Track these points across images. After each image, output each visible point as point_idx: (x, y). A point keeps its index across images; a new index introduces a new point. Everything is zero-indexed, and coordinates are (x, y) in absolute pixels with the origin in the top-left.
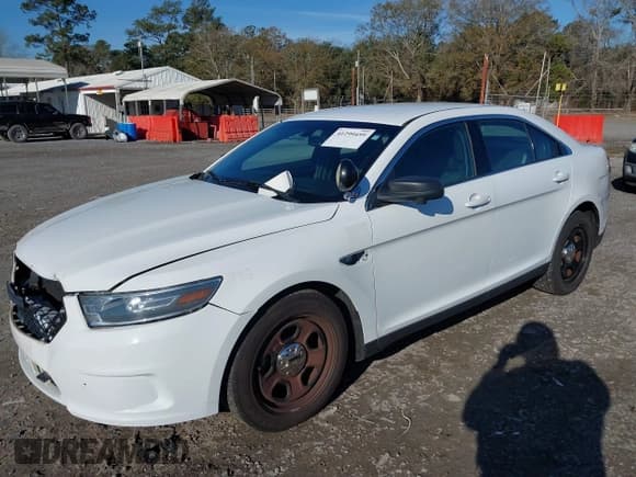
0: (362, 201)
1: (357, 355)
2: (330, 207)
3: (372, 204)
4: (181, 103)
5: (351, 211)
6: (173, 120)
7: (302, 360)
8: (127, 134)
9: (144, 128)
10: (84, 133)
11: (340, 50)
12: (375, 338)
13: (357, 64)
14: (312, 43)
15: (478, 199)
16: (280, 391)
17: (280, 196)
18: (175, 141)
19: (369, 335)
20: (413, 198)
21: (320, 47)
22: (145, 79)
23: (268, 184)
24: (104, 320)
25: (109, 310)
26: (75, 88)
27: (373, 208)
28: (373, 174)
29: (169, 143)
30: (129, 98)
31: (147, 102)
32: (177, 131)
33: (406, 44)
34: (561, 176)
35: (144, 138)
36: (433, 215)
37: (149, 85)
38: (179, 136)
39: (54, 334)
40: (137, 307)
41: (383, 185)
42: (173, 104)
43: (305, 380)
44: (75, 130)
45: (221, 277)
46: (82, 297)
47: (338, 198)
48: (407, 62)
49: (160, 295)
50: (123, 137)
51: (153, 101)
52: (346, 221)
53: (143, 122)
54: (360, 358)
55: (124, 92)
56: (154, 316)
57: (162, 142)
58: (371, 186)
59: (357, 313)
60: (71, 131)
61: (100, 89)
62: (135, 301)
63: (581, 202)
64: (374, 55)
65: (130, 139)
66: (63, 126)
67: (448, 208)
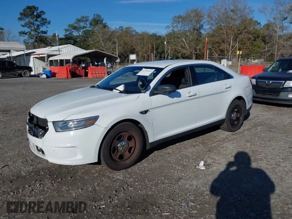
0: (148, 93)
1: (147, 147)
2: (137, 95)
3: (152, 94)
4: (71, 61)
5: (145, 96)
6: (67, 69)
7: (127, 145)
8: (46, 75)
9: (55, 72)
10: (29, 75)
11: (160, 37)
12: (153, 141)
13: (165, 43)
14: (147, 34)
15: (192, 94)
16: (121, 157)
17: (121, 92)
18: (68, 78)
19: (151, 140)
20: (165, 92)
21: (151, 36)
22: (59, 50)
23: (117, 88)
24: (61, 129)
25: (62, 126)
26: (29, 55)
27: (152, 95)
28: (152, 85)
29: (65, 79)
30: (51, 59)
31: (58, 60)
32: (69, 74)
33: (188, 34)
34: (228, 86)
35: (55, 76)
36: (173, 98)
37: (61, 53)
38: (69, 76)
39: (43, 136)
40: (71, 125)
41: (155, 88)
42: (68, 61)
43: (129, 151)
44: (24, 73)
45: (99, 116)
46: (54, 123)
47: (140, 92)
48: (188, 42)
49: (79, 121)
50: (44, 76)
51: (60, 60)
52: (142, 99)
53: (55, 69)
54: (148, 148)
55: (49, 56)
56: (77, 128)
57: (62, 79)
58: (151, 88)
59: (146, 131)
60: (23, 74)
61: (39, 55)
62: (71, 123)
63: (237, 96)
64: (174, 39)
65: (48, 77)
66: (18, 71)
67: (179, 95)
